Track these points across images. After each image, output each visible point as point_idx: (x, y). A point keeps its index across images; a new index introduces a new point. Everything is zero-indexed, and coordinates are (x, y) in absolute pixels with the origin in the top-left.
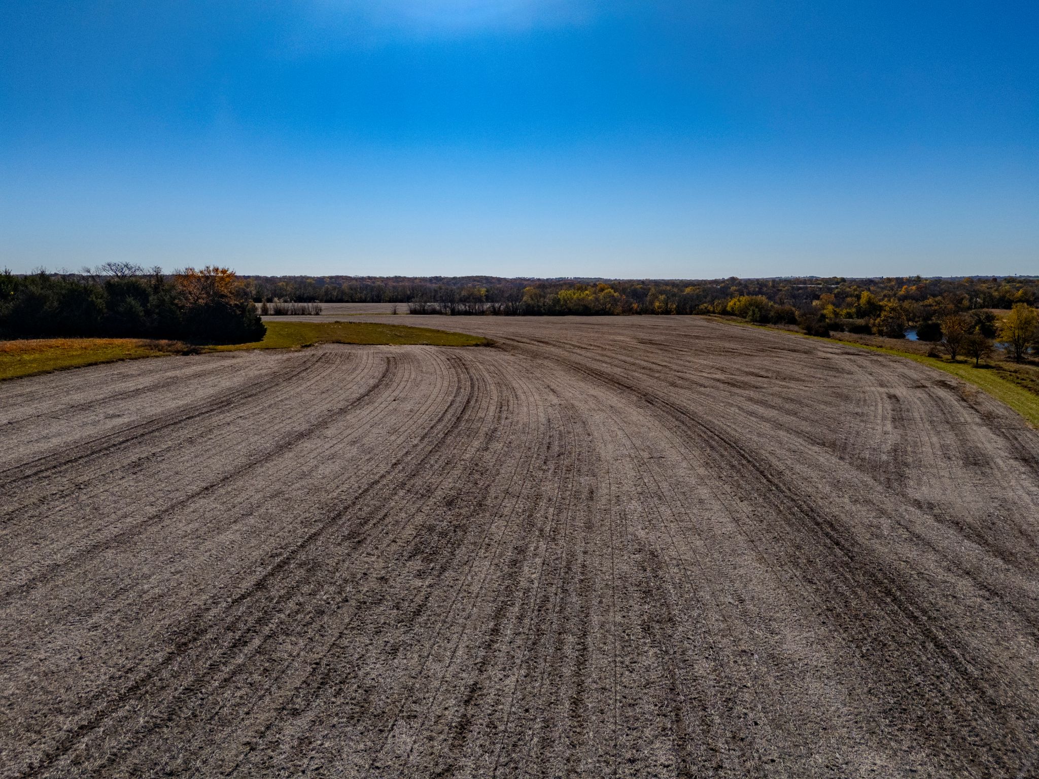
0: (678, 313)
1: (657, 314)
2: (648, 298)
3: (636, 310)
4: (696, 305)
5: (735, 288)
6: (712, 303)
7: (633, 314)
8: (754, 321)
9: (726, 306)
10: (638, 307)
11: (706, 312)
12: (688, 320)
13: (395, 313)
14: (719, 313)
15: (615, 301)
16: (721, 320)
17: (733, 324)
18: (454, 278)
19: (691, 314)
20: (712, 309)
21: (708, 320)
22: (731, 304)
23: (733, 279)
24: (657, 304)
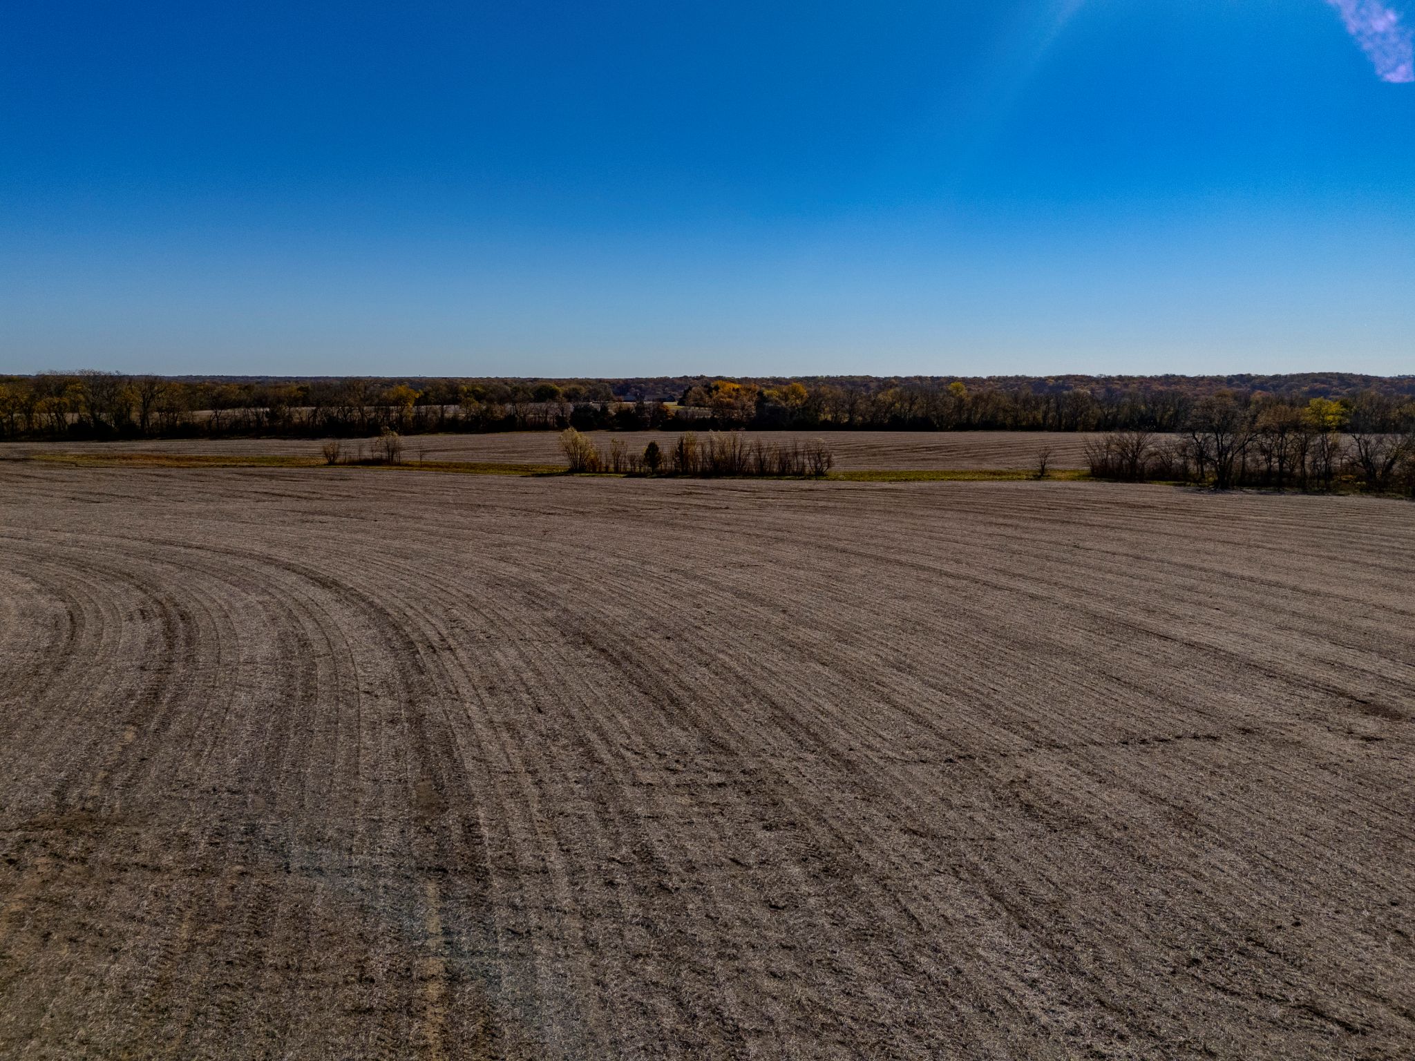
13: (1041, 474)
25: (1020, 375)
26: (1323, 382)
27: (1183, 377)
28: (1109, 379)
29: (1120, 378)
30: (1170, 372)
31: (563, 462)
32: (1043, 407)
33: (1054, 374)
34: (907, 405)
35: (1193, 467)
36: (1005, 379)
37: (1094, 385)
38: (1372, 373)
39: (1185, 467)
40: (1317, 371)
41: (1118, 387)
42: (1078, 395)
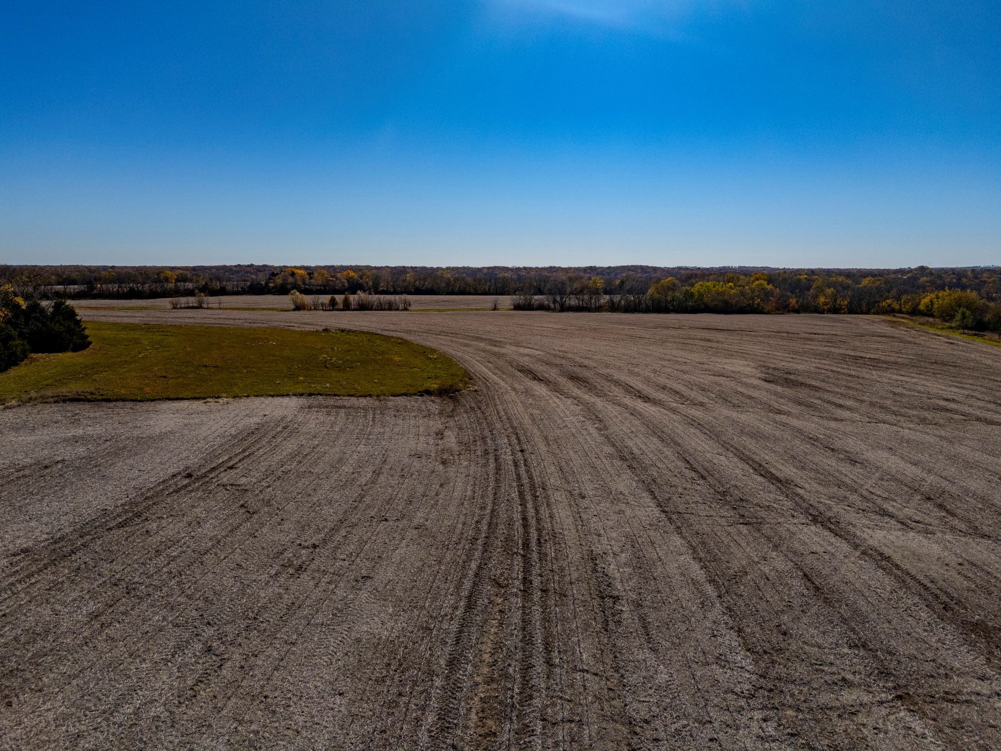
0: (851, 312)
1: (823, 312)
2: (812, 291)
3: (793, 307)
4: (876, 302)
5: (925, 278)
6: (898, 299)
7: (789, 312)
8: (964, 327)
9: (918, 304)
10: (797, 302)
11: (890, 311)
12: (863, 322)
13: (495, 309)
14: (908, 313)
15: (767, 294)
16: (911, 323)
17: (931, 331)
18: (609, 268)
19: (868, 313)
20: (897, 307)
21: (893, 324)
22: (926, 301)
23: (922, 269)
24: (822, 299)
25: (466, 266)
26: (633, 271)
27: (560, 267)
28: (518, 269)
29: (525, 268)
30: (553, 265)
31: (293, 307)
32: (489, 283)
33: (486, 266)
34: (422, 282)
35: (552, 306)
36: (457, 268)
37: (510, 272)
38: (658, 266)
39: (549, 306)
40: (630, 264)
41: (524, 274)
42: (504, 277)
